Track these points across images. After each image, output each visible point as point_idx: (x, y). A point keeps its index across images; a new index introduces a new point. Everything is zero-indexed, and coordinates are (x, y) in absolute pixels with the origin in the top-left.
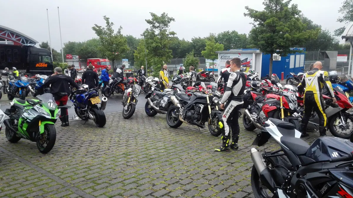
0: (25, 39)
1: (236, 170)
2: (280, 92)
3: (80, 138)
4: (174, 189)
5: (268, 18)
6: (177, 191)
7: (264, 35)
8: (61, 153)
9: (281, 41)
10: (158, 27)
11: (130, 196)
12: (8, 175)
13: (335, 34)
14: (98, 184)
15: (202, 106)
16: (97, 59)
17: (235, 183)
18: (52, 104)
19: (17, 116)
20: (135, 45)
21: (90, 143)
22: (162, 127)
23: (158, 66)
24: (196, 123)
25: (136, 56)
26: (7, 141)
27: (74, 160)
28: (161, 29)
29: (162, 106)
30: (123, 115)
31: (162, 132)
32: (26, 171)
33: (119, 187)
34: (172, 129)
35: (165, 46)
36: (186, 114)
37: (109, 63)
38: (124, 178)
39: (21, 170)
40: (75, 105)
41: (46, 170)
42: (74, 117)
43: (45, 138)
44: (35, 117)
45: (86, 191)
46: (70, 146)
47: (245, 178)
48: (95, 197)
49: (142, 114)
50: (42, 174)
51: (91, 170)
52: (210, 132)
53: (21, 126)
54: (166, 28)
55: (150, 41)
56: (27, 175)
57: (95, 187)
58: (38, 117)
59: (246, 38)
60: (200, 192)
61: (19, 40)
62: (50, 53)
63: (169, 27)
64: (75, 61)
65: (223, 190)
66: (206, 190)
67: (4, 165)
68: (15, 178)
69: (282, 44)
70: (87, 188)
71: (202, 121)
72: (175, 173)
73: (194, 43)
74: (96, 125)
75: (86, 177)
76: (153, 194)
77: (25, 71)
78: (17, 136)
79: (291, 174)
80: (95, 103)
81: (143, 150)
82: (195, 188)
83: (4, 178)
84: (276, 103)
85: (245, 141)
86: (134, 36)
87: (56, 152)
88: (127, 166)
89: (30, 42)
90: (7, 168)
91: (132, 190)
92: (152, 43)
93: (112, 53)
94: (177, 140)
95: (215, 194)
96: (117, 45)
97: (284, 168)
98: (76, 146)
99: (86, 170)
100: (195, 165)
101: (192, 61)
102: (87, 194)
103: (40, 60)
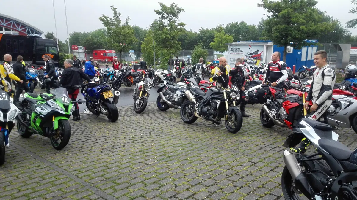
0: (30, 29)
1: (260, 171)
2: (302, 88)
3: (94, 134)
4: (198, 191)
5: (283, 9)
6: (202, 193)
7: (278, 27)
8: (76, 150)
9: (296, 34)
10: (167, 17)
11: (153, 197)
12: (24, 173)
13: (347, 26)
14: (118, 184)
15: (219, 102)
16: (103, 50)
17: (262, 185)
18: (66, 99)
19: (29, 111)
20: (141, 36)
21: (104, 139)
22: (176, 122)
23: (166, 58)
24: (212, 119)
25: (143, 47)
26: (18, 136)
27: (90, 158)
28: (170, 19)
29: (174, 101)
30: (134, 109)
31: (177, 128)
32: (41, 168)
33: (140, 188)
34: (187, 125)
35: (174, 38)
36: (201, 109)
37: (115, 54)
38: (144, 178)
39: (36, 168)
40: (86, 99)
41: (62, 167)
42: (85, 111)
43: (60, 133)
44: (48, 112)
45: (106, 191)
46: (84, 141)
47: (271, 180)
48: (117, 198)
49: (153, 109)
50: (59, 172)
51: (109, 168)
52: (227, 128)
53: (34, 121)
54: (176, 19)
55: (159, 32)
56: (44, 174)
57: (115, 187)
58: (52, 112)
59: (255, 29)
60: (226, 195)
61: (25, 30)
62: (57, 43)
63: (178, 18)
64: (81, 52)
65: (250, 192)
66: (232, 193)
67: (18, 162)
68: (31, 176)
69: (297, 36)
70: (107, 188)
71: (218, 117)
72: (196, 173)
73: (201, 34)
74: (108, 119)
75: (105, 176)
76: (176, 196)
77: (32, 62)
78: (29, 131)
79: (331, 180)
80: (107, 97)
81: (160, 147)
82: (220, 190)
83: (20, 176)
84: (298, 99)
85: (264, 138)
86: (140, 27)
87: (70, 148)
88: (146, 164)
89: (36, 32)
90: (22, 165)
91: (154, 191)
92: (161, 34)
93: (119, 44)
94: (194, 137)
95: (242, 197)
96: (125, 36)
97: (323, 173)
98: (90, 142)
99: (105, 168)
100: (216, 164)
101: (201, 53)
102: (108, 194)
103: (47, 51)
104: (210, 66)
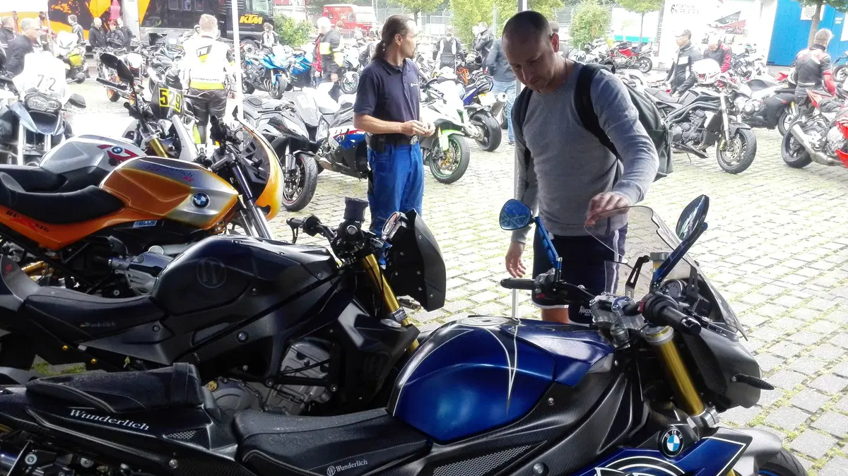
15: (710, 115)
52: (720, 166)
71: (704, 144)
104: (620, 48)
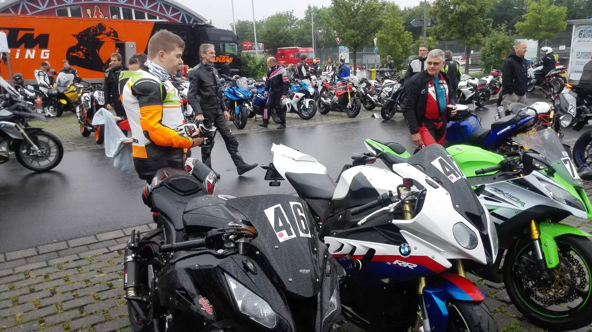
0: (186, 15)
16: (295, 48)
37: (314, 54)
44: (523, 209)
61: (177, 17)
89: (194, 19)
101: (503, 42)
103: (222, 51)
